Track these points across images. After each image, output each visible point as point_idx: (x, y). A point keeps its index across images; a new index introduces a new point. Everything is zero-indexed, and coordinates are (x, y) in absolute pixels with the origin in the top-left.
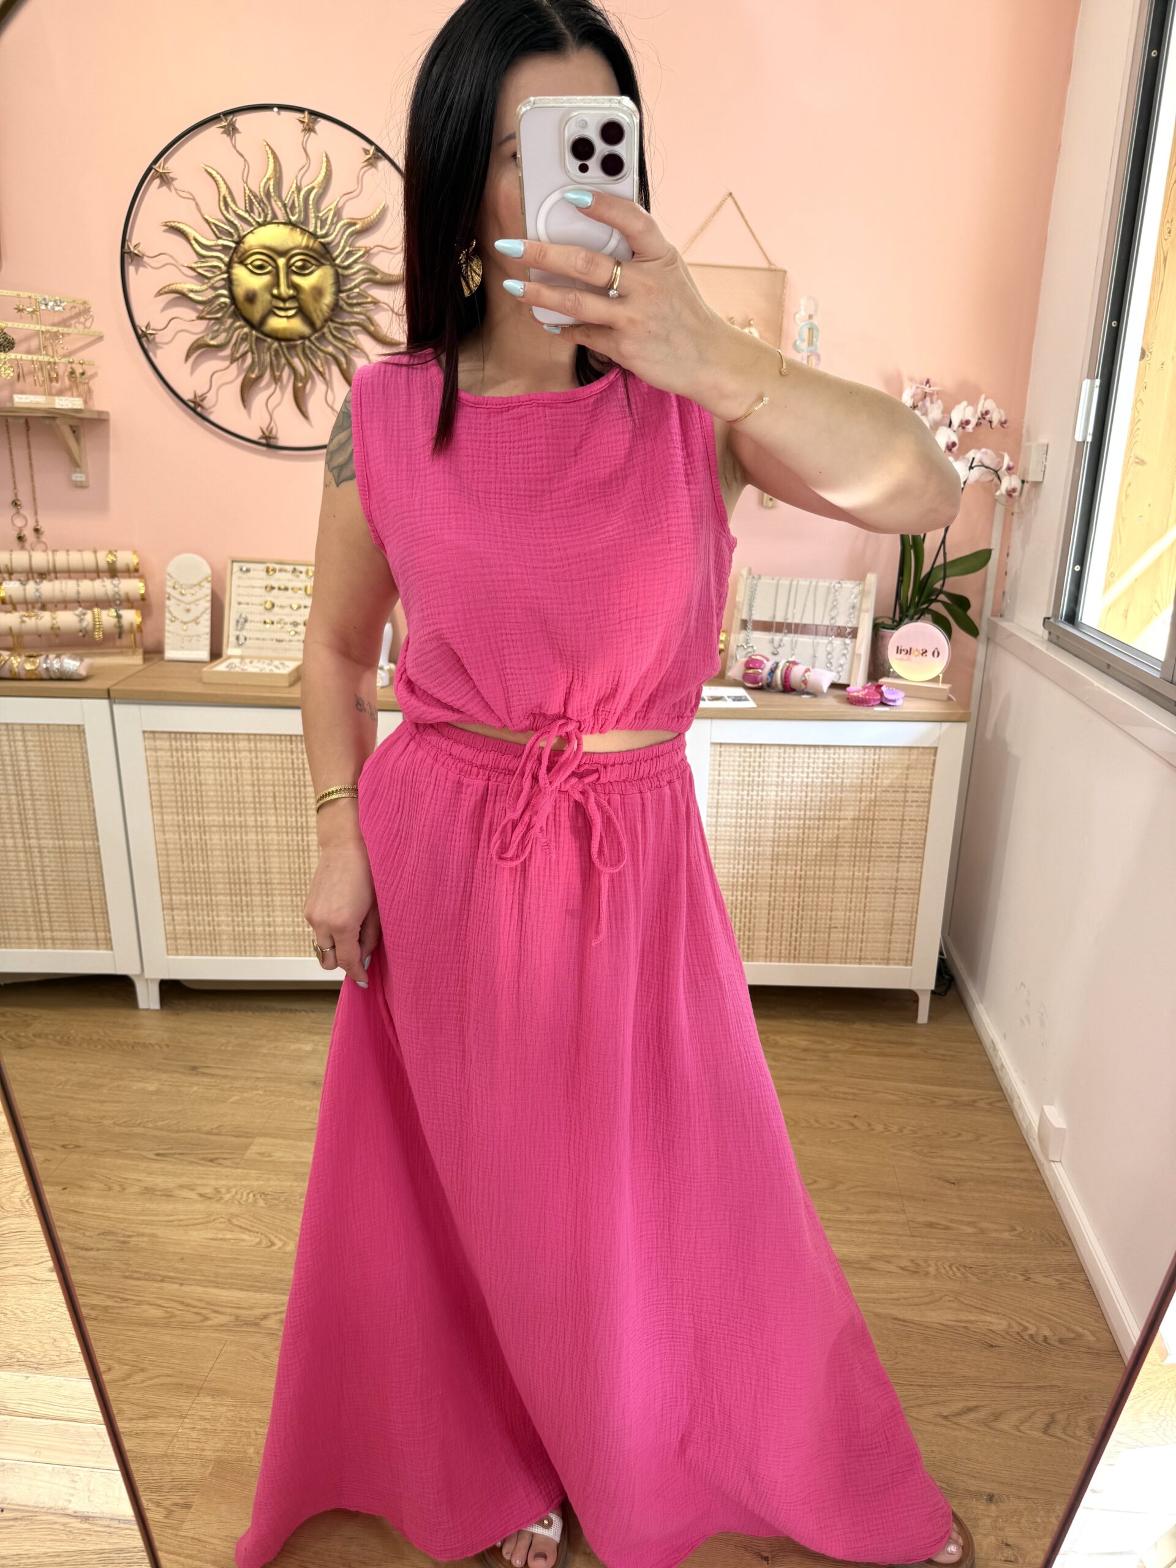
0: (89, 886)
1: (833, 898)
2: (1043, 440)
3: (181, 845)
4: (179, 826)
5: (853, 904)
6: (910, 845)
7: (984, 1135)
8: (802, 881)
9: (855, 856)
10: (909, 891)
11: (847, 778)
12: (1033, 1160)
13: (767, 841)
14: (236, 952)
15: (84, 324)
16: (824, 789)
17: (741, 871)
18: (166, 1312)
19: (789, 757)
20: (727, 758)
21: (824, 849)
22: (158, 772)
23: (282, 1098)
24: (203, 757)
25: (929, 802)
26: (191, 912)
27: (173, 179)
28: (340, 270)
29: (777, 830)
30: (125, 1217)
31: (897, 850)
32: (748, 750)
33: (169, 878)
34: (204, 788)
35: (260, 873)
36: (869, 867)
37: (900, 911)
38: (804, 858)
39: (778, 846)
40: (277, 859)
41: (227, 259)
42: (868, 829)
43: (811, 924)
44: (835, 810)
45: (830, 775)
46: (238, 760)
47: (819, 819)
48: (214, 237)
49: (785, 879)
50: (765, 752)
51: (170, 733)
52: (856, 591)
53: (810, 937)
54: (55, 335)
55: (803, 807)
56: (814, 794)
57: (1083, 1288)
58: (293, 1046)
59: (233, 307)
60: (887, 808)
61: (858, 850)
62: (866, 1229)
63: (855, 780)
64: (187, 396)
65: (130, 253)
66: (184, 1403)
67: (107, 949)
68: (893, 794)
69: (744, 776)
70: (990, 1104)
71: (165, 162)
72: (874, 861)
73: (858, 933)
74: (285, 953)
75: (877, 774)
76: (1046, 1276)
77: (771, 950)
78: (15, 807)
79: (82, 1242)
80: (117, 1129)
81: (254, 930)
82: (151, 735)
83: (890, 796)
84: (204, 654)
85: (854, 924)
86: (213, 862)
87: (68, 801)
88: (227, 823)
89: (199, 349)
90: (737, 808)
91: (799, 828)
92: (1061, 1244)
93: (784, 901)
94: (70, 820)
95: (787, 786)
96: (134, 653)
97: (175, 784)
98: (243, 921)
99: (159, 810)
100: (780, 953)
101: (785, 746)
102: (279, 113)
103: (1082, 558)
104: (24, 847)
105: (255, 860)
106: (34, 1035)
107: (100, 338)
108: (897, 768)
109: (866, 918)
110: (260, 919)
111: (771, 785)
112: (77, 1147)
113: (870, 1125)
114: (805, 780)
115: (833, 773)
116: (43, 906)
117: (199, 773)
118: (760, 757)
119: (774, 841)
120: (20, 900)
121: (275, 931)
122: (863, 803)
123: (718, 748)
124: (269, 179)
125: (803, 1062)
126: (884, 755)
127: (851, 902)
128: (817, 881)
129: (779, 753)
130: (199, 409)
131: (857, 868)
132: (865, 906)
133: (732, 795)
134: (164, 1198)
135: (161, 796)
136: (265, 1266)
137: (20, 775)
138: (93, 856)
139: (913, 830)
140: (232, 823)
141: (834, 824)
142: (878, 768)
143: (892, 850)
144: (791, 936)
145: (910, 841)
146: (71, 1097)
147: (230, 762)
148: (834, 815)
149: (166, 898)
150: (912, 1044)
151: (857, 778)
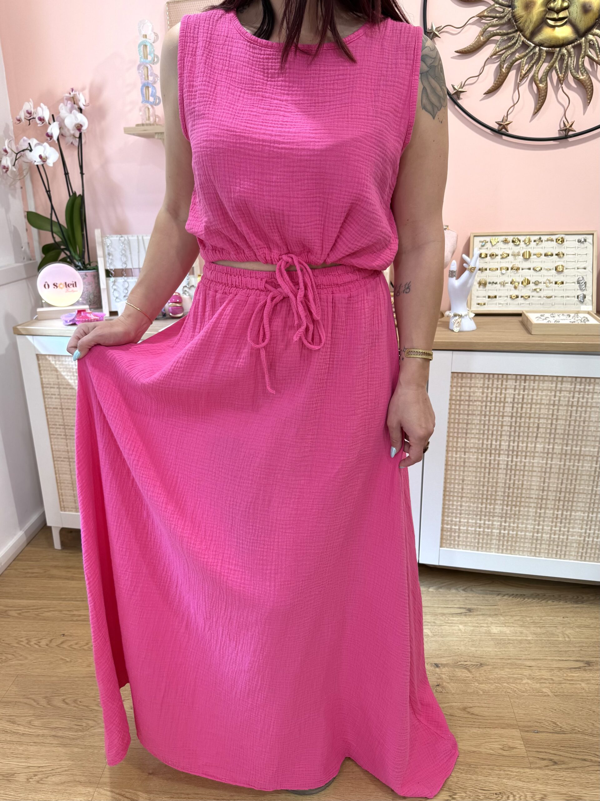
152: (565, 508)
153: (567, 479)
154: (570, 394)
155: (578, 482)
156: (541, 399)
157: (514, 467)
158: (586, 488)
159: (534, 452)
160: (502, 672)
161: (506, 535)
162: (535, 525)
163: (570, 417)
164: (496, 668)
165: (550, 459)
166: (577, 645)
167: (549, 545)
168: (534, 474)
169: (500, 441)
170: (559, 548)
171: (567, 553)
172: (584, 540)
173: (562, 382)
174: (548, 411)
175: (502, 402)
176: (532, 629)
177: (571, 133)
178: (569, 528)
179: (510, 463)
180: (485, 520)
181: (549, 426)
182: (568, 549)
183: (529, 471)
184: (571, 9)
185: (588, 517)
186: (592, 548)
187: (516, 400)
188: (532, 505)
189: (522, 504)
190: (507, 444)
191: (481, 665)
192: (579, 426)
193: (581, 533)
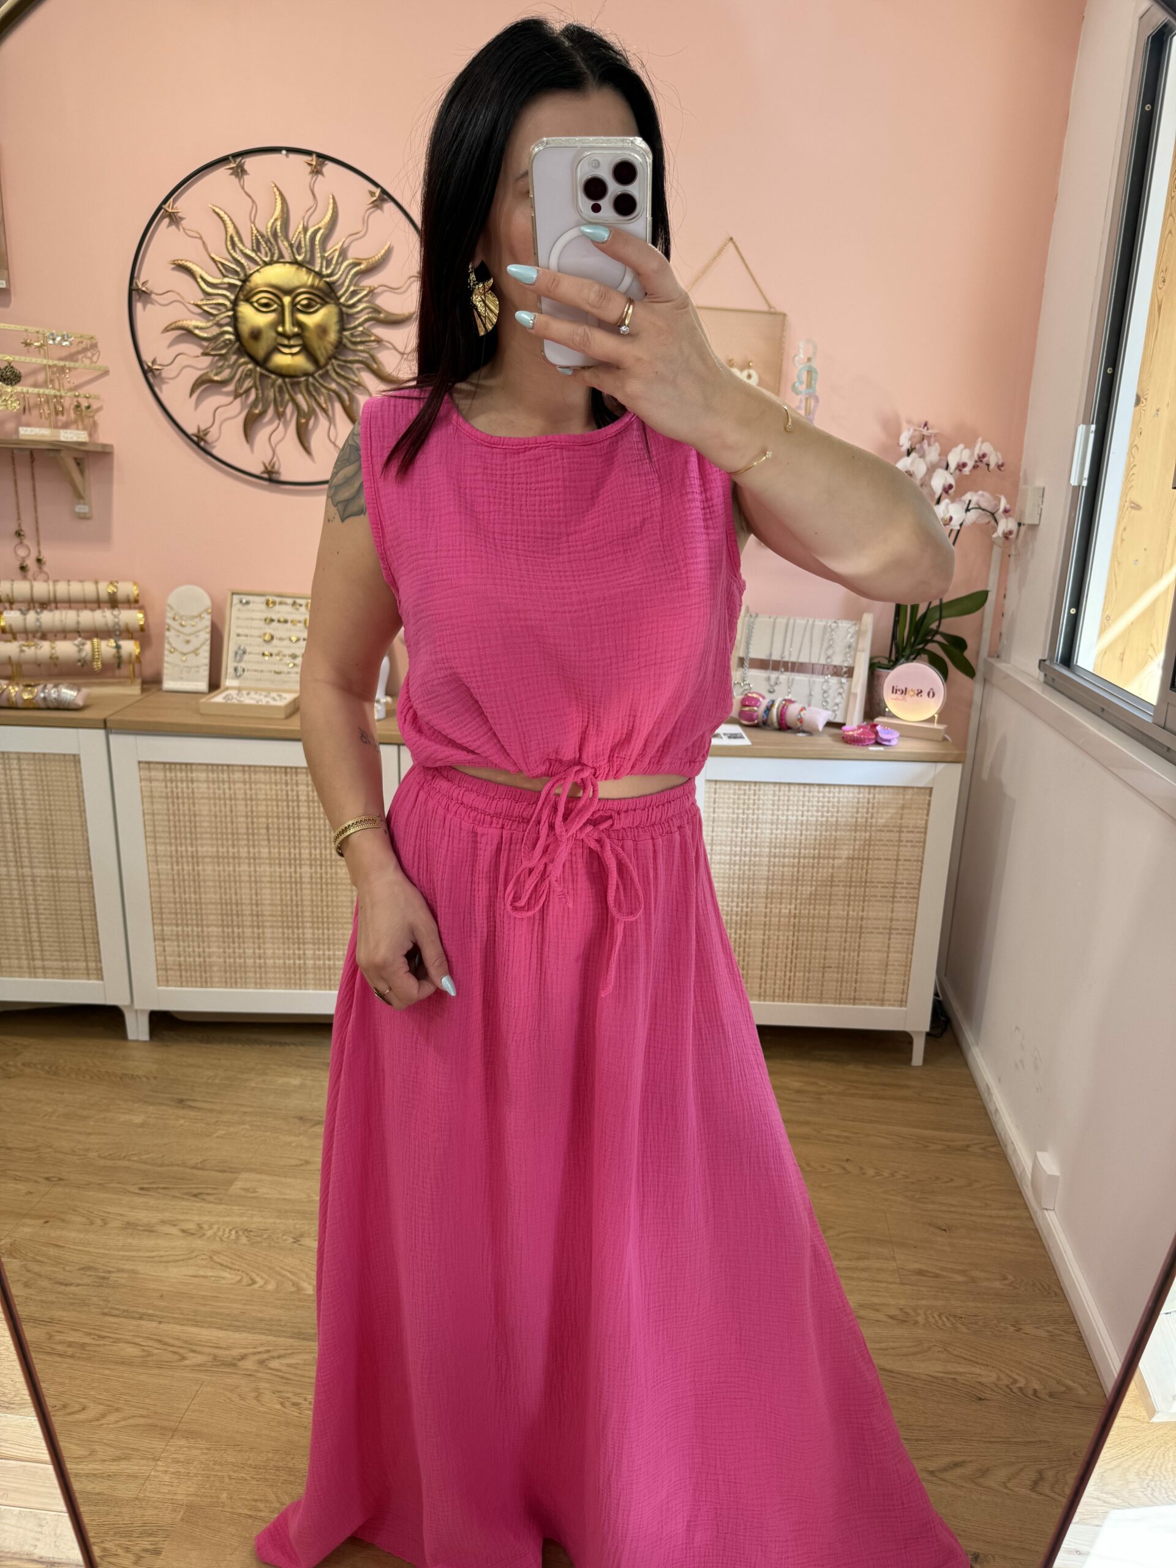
0: (82, 915)
1: (827, 938)
2: (1039, 483)
3: (173, 875)
4: (171, 857)
5: (848, 944)
6: (905, 885)
7: (976, 1181)
8: (797, 920)
9: (849, 896)
10: (904, 932)
11: (842, 817)
12: (1026, 1207)
13: (761, 879)
14: (226, 984)
15: (91, 359)
16: (819, 827)
17: (735, 909)
18: (144, 1350)
19: (784, 795)
20: (722, 796)
21: (819, 888)
22: (152, 803)
23: (268, 1133)
24: (198, 788)
25: (924, 842)
26: (181, 943)
27: (182, 219)
28: (344, 309)
29: (772, 868)
30: (106, 1252)
31: (892, 890)
32: (743, 787)
33: (161, 908)
34: (198, 818)
35: (251, 904)
36: (863, 907)
37: (895, 952)
38: (799, 896)
39: (773, 884)
40: (268, 891)
41: (232, 297)
42: (862, 869)
43: (805, 963)
44: (829, 849)
45: (825, 814)
46: (232, 791)
47: (814, 858)
48: (220, 275)
49: (780, 917)
50: (759, 790)
51: (164, 763)
52: (852, 630)
53: (804, 976)
54: (62, 370)
55: (798, 845)
56: (809, 833)
57: (1074, 1339)
58: (281, 1080)
59: (237, 344)
60: (882, 848)
61: (853, 889)
62: (855, 1276)
63: (850, 819)
64: (191, 430)
65: (138, 290)
66: (158, 1445)
67: (98, 979)
68: (888, 834)
69: (738, 814)
70: (983, 1149)
71: (174, 202)
72: (869, 901)
73: (852, 973)
74: (276, 985)
75: (872, 813)
76: (1036, 1328)
77: (765, 989)
78: (9, 835)
79: (61, 1277)
80: (102, 1162)
81: (245, 962)
82: (147, 766)
83: (886, 836)
84: (203, 685)
85: (848, 964)
86: (205, 893)
87: (62, 830)
88: (220, 854)
89: (204, 385)
90: (731, 845)
91: (793, 866)
92: (1053, 1294)
93: (778, 940)
94: (64, 849)
95: (782, 824)
96: (132, 684)
97: (168, 815)
98: (234, 952)
99: (152, 840)
100: (774, 992)
101: (780, 784)
102: (287, 156)
103: (1078, 600)
104: (18, 875)
105: (248, 891)
106: (24, 1064)
107: (106, 373)
108: (891, 808)
109: (861, 958)
110: (251, 951)
111: (766, 823)
112: (60, 1179)
113: (861, 1169)
114: (800, 818)
115: (828, 812)
116: (35, 936)
117: (194, 804)
118: (755, 795)
119: (768, 879)
120: (12, 929)
121: (265, 963)
122: (857, 842)
123: (713, 785)
124: (276, 220)
125: (794, 1104)
126: (879, 794)
127: (845, 941)
128: (811, 920)
129: (774, 791)
130: (202, 444)
131: (851, 908)
132: (859, 947)
133: (726, 832)
134: (146, 1233)
135: (154, 826)
136: (245, 1304)
137: (15, 804)
138: (86, 885)
139: (908, 870)
140: (226, 854)
141: (828, 863)
142: (873, 808)
143: (887, 890)
144: (785, 976)
145: (905, 882)
146: (57, 1129)
147: (224, 794)
148: (829, 854)
149: (158, 928)
150: (908, 1087)
151: (852, 817)
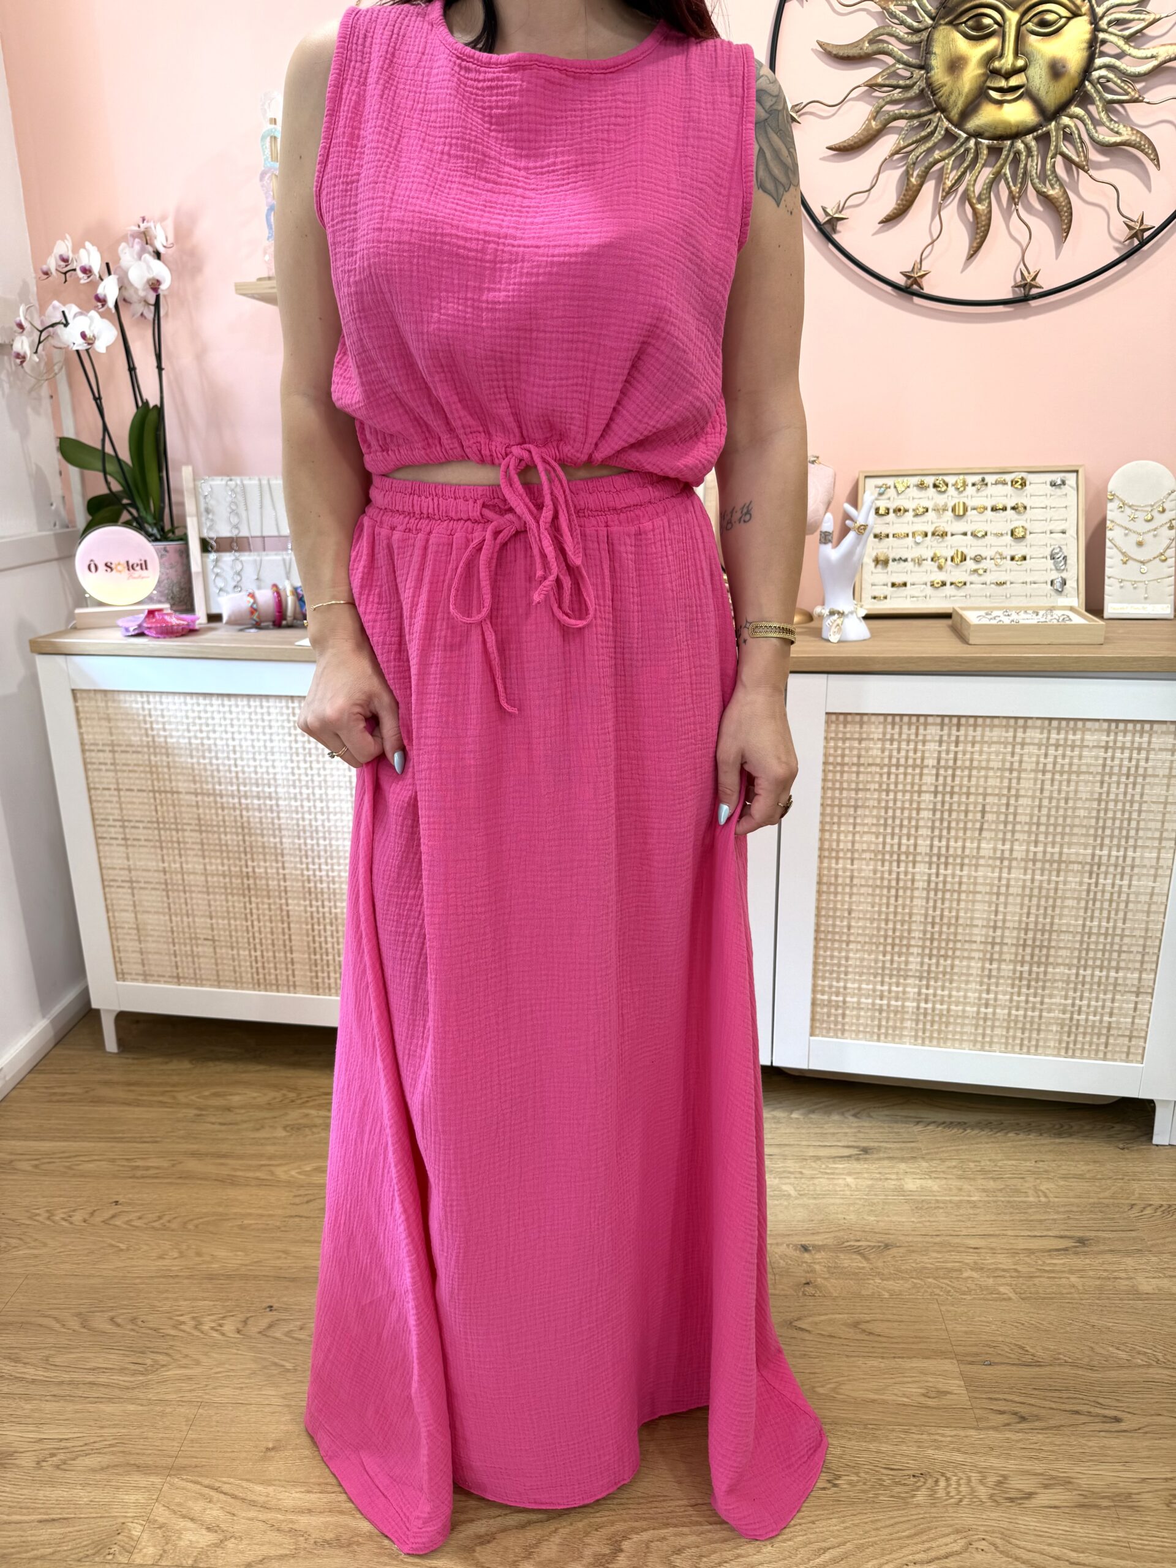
152: (1036, 959)
153: (1038, 907)
154: (1039, 749)
155: (1057, 911)
156: (988, 761)
157: (940, 886)
158: (1073, 922)
159: (978, 858)
160: (925, 1259)
161: (930, 1011)
162: (981, 992)
163: (1042, 793)
164: (913, 1251)
165: (1005, 870)
166: (1062, 1209)
167: (1008, 1029)
168: (979, 897)
169: (916, 838)
170: (1027, 1034)
171: (1041, 1043)
172: (1071, 1019)
173: (1025, 728)
174: (1001, 782)
175: (918, 766)
176: (980, 1182)
177: (1034, 291)
178: (1043, 996)
179: (933, 878)
180: (890, 984)
181: (1003, 809)
182: (1042, 1035)
183: (968, 892)
184: (1031, 71)
185: (1077, 975)
186: (1085, 1034)
187: (943, 763)
188: (976, 955)
189: (958, 953)
190: (928, 842)
191: (887, 1246)
192: (1057, 808)
193: (1065, 1005)
